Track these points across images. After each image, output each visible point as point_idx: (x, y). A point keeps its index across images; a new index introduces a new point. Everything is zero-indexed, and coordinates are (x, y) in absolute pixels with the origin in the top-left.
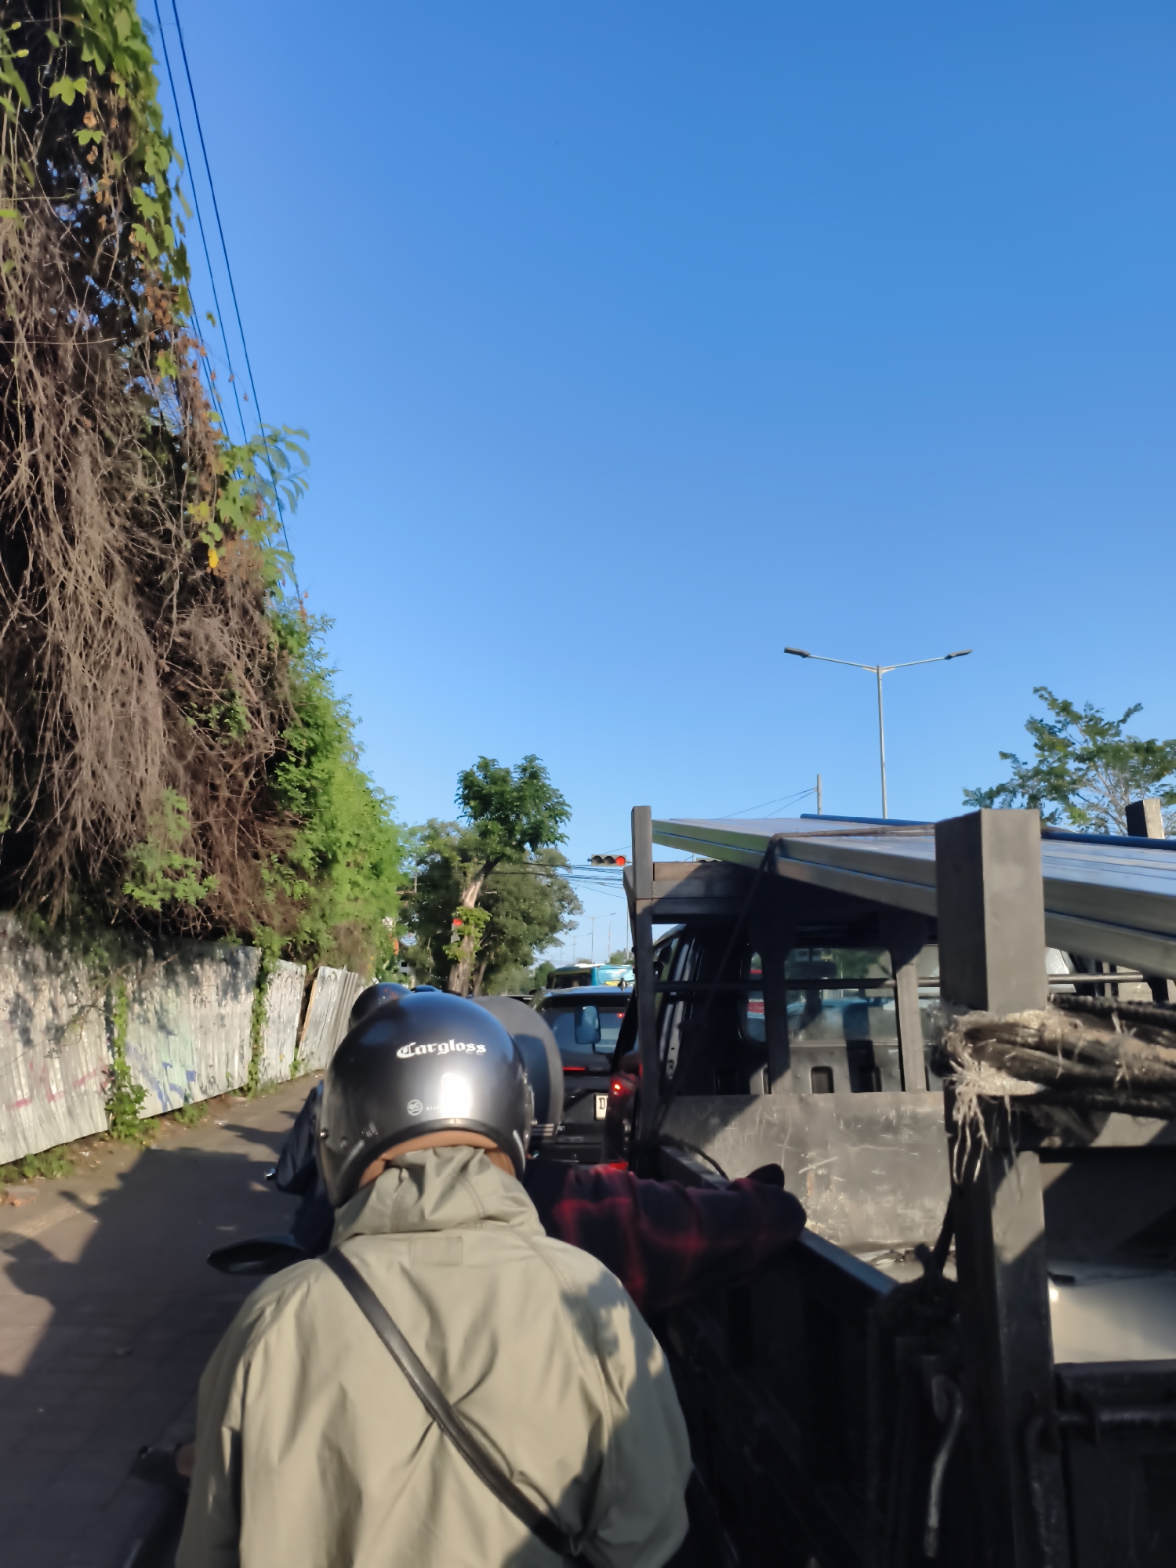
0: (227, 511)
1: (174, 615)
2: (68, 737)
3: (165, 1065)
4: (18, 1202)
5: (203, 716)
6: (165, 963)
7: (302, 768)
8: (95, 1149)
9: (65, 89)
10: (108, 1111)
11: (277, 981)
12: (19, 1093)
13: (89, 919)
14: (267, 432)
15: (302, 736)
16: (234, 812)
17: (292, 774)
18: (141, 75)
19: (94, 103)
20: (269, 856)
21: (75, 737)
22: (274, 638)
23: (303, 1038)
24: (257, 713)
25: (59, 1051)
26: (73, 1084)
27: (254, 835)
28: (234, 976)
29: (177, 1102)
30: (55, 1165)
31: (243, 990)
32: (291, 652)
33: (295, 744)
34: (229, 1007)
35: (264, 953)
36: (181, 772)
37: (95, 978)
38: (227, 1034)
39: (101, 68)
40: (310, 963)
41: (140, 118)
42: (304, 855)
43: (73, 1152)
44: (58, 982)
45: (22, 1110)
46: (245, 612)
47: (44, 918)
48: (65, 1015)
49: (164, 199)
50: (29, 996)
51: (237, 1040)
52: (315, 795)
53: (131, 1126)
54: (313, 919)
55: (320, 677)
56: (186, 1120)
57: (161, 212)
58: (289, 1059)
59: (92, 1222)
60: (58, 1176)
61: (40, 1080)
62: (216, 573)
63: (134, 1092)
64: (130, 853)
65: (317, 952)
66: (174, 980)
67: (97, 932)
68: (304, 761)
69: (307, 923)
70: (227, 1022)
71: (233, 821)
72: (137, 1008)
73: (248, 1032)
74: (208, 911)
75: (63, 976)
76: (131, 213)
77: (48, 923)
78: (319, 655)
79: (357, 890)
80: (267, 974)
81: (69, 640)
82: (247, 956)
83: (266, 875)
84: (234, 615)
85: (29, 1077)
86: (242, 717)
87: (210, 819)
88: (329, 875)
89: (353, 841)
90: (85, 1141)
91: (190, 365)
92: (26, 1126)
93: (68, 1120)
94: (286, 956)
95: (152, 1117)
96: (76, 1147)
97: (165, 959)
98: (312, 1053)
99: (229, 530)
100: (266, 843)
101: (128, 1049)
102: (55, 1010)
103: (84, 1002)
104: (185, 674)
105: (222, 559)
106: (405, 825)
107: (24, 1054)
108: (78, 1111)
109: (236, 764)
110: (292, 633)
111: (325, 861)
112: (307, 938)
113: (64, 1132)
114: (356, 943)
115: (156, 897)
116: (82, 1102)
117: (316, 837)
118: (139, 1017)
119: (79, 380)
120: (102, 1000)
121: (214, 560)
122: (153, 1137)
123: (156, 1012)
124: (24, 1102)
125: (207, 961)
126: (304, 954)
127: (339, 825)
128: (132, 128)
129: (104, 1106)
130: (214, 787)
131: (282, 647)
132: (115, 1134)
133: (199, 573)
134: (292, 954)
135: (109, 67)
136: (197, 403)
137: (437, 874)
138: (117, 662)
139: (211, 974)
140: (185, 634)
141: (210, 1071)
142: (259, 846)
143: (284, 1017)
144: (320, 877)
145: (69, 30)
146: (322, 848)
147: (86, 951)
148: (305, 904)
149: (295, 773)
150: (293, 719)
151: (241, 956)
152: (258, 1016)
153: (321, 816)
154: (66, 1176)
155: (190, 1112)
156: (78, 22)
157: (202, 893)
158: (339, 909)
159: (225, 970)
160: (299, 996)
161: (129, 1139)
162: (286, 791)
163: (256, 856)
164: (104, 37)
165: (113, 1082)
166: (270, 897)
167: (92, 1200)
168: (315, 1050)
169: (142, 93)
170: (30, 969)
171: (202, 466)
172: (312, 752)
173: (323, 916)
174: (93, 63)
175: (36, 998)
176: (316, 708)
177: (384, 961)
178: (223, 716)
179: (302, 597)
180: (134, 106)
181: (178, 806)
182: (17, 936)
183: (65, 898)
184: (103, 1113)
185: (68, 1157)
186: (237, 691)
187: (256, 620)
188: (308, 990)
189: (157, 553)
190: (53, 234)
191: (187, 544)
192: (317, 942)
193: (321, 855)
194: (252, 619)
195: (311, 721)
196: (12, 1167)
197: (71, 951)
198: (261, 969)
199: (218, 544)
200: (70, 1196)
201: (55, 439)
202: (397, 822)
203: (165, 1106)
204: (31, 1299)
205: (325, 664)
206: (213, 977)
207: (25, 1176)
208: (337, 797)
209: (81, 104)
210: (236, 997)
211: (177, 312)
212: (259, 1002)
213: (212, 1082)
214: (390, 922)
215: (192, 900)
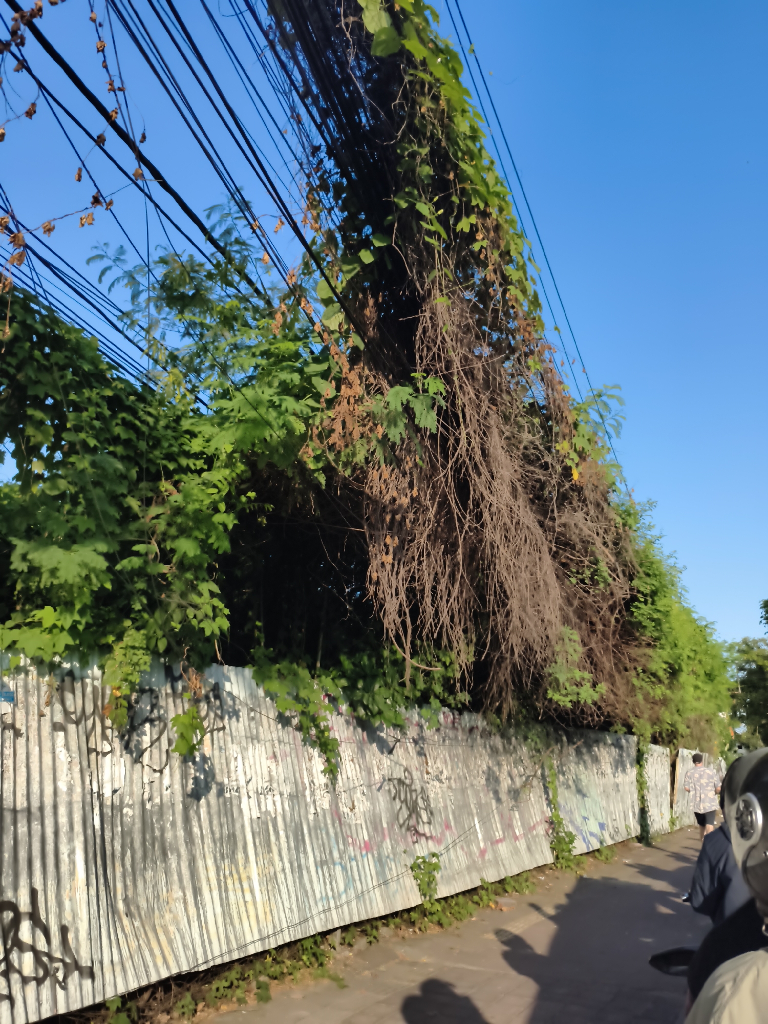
0: (580, 443)
1: (556, 514)
2: (503, 599)
3: (585, 818)
4: (504, 909)
5: (580, 576)
6: (575, 746)
7: (649, 605)
8: (547, 875)
9: (464, 225)
10: (553, 849)
11: (650, 760)
12: (497, 834)
13: (525, 717)
14: (595, 393)
15: (646, 583)
16: (608, 640)
17: (642, 611)
18: (503, 203)
19: (480, 225)
20: (635, 669)
21: (507, 597)
22: (619, 520)
23: (675, 801)
24: (614, 570)
25: (517, 807)
26: (529, 829)
27: (623, 654)
28: (621, 756)
29: (596, 845)
30: (524, 885)
31: (628, 766)
32: (630, 528)
33: (642, 589)
34: (620, 778)
35: (639, 740)
36: (571, 614)
37: (533, 757)
38: (622, 797)
39: (482, 206)
40: (671, 745)
41: (506, 226)
42: (658, 666)
43: (534, 877)
44: (511, 759)
45: (500, 845)
46: (598, 505)
47: (499, 717)
48: (518, 782)
49: (523, 268)
50: (496, 769)
51: (629, 802)
52: (660, 624)
53: (568, 860)
54: (672, 714)
55: (652, 542)
56: (603, 858)
57: (522, 276)
58: (667, 817)
59: (552, 927)
60: (527, 892)
61: (508, 826)
62: (578, 483)
63: (567, 836)
64: (547, 670)
65: (675, 738)
66: (582, 759)
67: (531, 726)
68: (650, 600)
69: (667, 716)
70: (621, 788)
71: (608, 646)
72: (561, 777)
73: (636, 796)
74: (599, 708)
75: (514, 755)
76: (506, 281)
77: (501, 720)
78: (650, 527)
79: (699, 692)
80: (643, 755)
81: (497, 537)
82: (627, 741)
83: (635, 681)
84: (591, 508)
85: (501, 824)
86: (605, 574)
87: (593, 645)
88: (678, 681)
89: (692, 655)
90: (540, 869)
91: (547, 360)
92: (503, 857)
93: (528, 855)
94: (655, 741)
95: (581, 855)
96: (534, 873)
97: (574, 743)
98: (683, 813)
99: (582, 455)
100: (633, 660)
101: (559, 806)
102: (512, 779)
103: (528, 773)
104: (565, 551)
105: (580, 474)
106: (725, 642)
107: (497, 808)
108: (533, 848)
109: (605, 606)
110: (629, 515)
111: (674, 672)
112: (669, 727)
113: (527, 862)
114: (703, 731)
115: (568, 699)
116: (535, 841)
117: (666, 654)
118: (563, 784)
119: (487, 384)
120: (539, 772)
121: (576, 476)
122: (583, 869)
123: (574, 781)
124: (500, 841)
125: (601, 745)
126: (666, 739)
127: (680, 644)
128: (501, 234)
129: (549, 845)
130: (592, 623)
131: (624, 525)
132: (559, 865)
133: (567, 485)
134: (660, 739)
135: (487, 205)
136: (555, 382)
137: (755, 678)
138: (525, 549)
139: (606, 754)
140: (564, 525)
141: (614, 823)
142: (627, 661)
143: (660, 786)
144: (671, 683)
145: (463, 192)
146: (670, 661)
147: (526, 738)
148: (664, 702)
149: (645, 609)
150: (638, 572)
151: (623, 741)
152: (641, 784)
153: (666, 638)
154: (532, 892)
155: (605, 852)
156: (468, 186)
157: (596, 697)
158: (688, 705)
159: (614, 751)
160: (668, 770)
161: (568, 870)
162: (640, 623)
163: (626, 670)
164: (481, 189)
165: (553, 829)
166: (640, 697)
167: (551, 911)
168: (684, 810)
169: (505, 213)
170: (494, 751)
171: (561, 420)
172: (654, 593)
173: (678, 711)
174: (477, 205)
175: (500, 771)
176: (652, 563)
177: (725, 745)
178: (593, 574)
179: (630, 491)
180: (501, 221)
181: (572, 637)
182: (484, 730)
183: (510, 703)
184: (550, 850)
185: (531, 880)
186: (600, 557)
187: (605, 510)
188: (673, 766)
189: (541, 477)
190: (465, 305)
191: (559, 468)
192: (677, 729)
193: (671, 666)
194: (603, 509)
195: (650, 572)
196: (498, 885)
197: (516, 738)
198: (639, 751)
199: (577, 465)
200: (536, 907)
201: (478, 421)
202: (720, 641)
203: (588, 847)
204: (523, 979)
205: (655, 532)
206: (607, 756)
207: (506, 891)
208: (675, 624)
209: (474, 229)
210: (624, 771)
211: (536, 331)
212: (640, 775)
213: (617, 831)
214: (724, 715)
215: (589, 702)
